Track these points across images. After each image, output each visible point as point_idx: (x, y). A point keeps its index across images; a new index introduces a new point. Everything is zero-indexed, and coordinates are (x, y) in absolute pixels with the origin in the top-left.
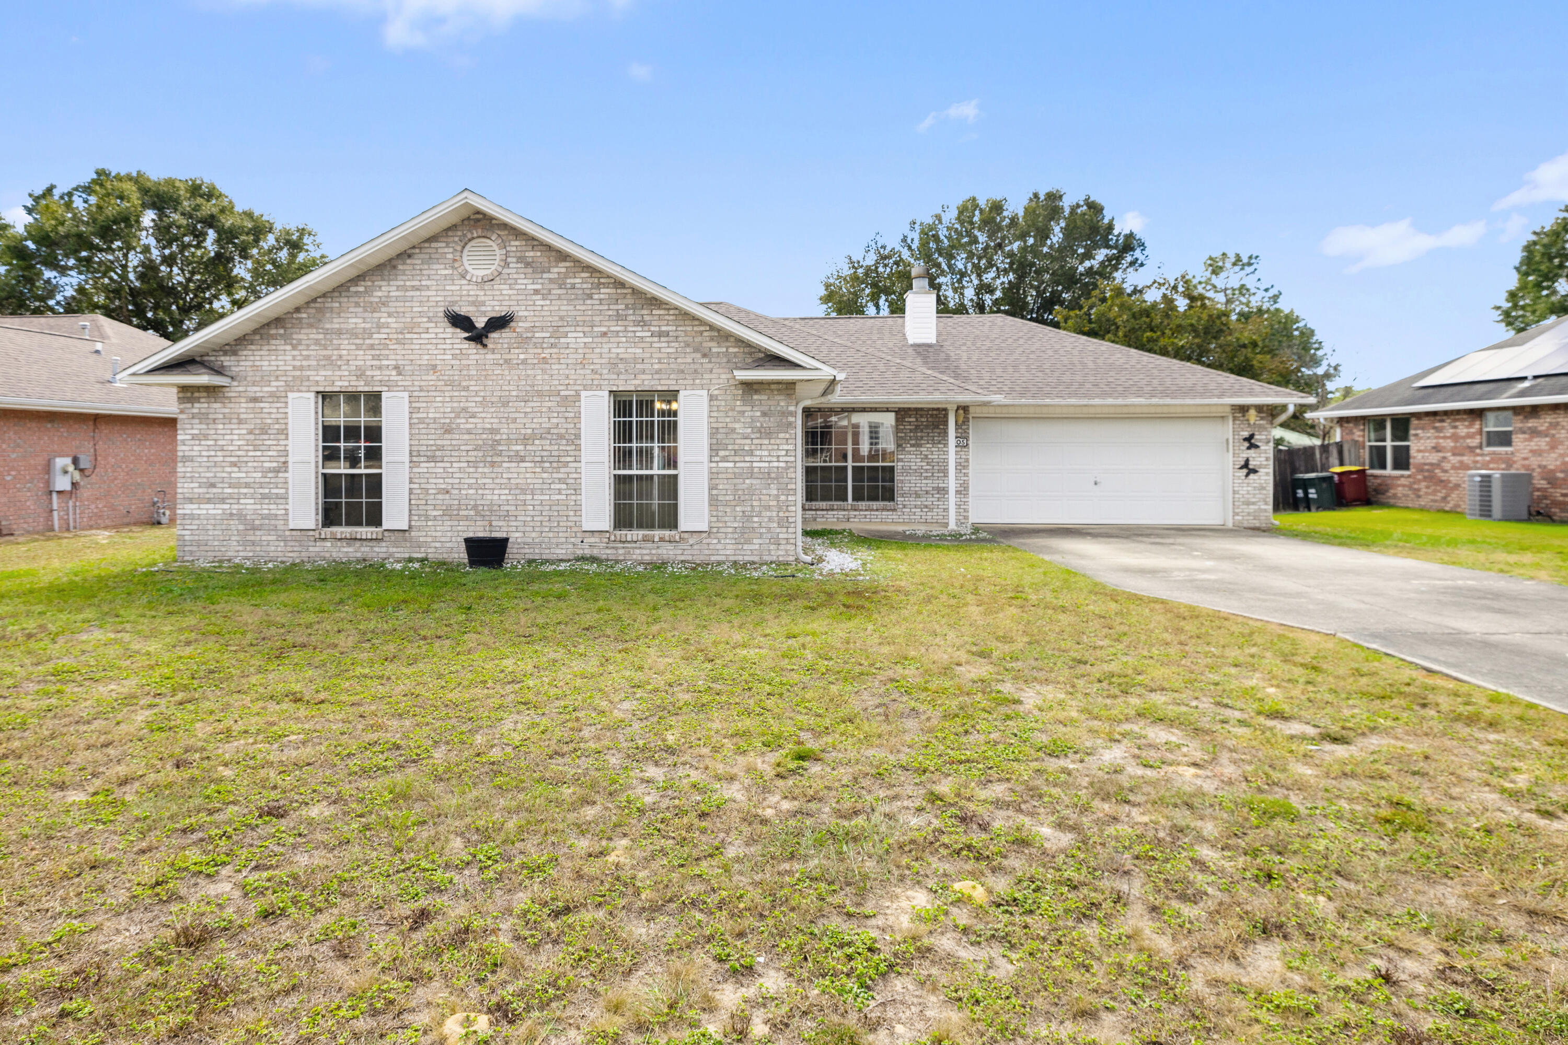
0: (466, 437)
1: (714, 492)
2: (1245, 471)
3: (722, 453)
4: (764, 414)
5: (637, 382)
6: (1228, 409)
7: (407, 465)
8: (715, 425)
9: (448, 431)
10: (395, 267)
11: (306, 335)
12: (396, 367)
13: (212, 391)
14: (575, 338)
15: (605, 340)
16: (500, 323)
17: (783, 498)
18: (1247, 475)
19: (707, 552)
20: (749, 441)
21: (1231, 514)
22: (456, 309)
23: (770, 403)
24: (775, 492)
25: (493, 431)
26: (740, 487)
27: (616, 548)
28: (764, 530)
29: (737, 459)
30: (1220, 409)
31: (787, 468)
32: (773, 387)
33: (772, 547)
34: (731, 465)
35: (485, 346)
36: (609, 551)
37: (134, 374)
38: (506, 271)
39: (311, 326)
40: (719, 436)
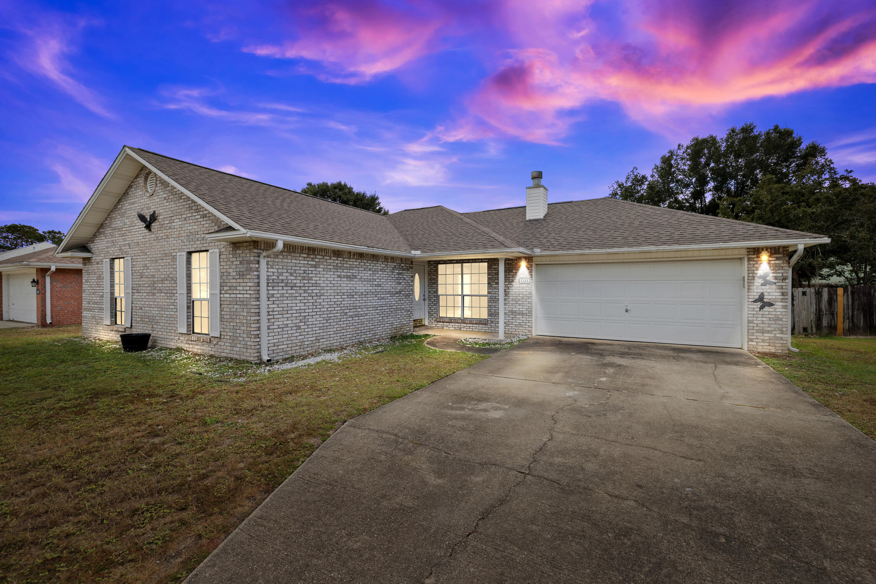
0: (146, 279)
1: (223, 313)
2: (759, 304)
3: (225, 288)
4: (241, 263)
5: (195, 246)
6: (744, 252)
7: (131, 294)
8: (222, 271)
9: (142, 277)
10: (128, 193)
11: (108, 231)
12: (129, 244)
13: (89, 259)
14: (177, 223)
15: (185, 222)
16: (154, 217)
17: (249, 318)
18: (761, 308)
19: (220, 350)
20: (235, 281)
21: (746, 340)
22: (142, 213)
23: (244, 255)
24: (245, 314)
25: (153, 276)
26: (232, 310)
27: (189, 344)
28: (241, 339)
29: (231, 292)
30: (736, 252)
31: (250, 298)
32: (244, 244)
33: (245, 350)
34: (228, 296)
35: (150, 230)
36: (187, 346)
37: (58, 253)
38: (157, 189)
39: (109, 227)
40: (224, 277)
